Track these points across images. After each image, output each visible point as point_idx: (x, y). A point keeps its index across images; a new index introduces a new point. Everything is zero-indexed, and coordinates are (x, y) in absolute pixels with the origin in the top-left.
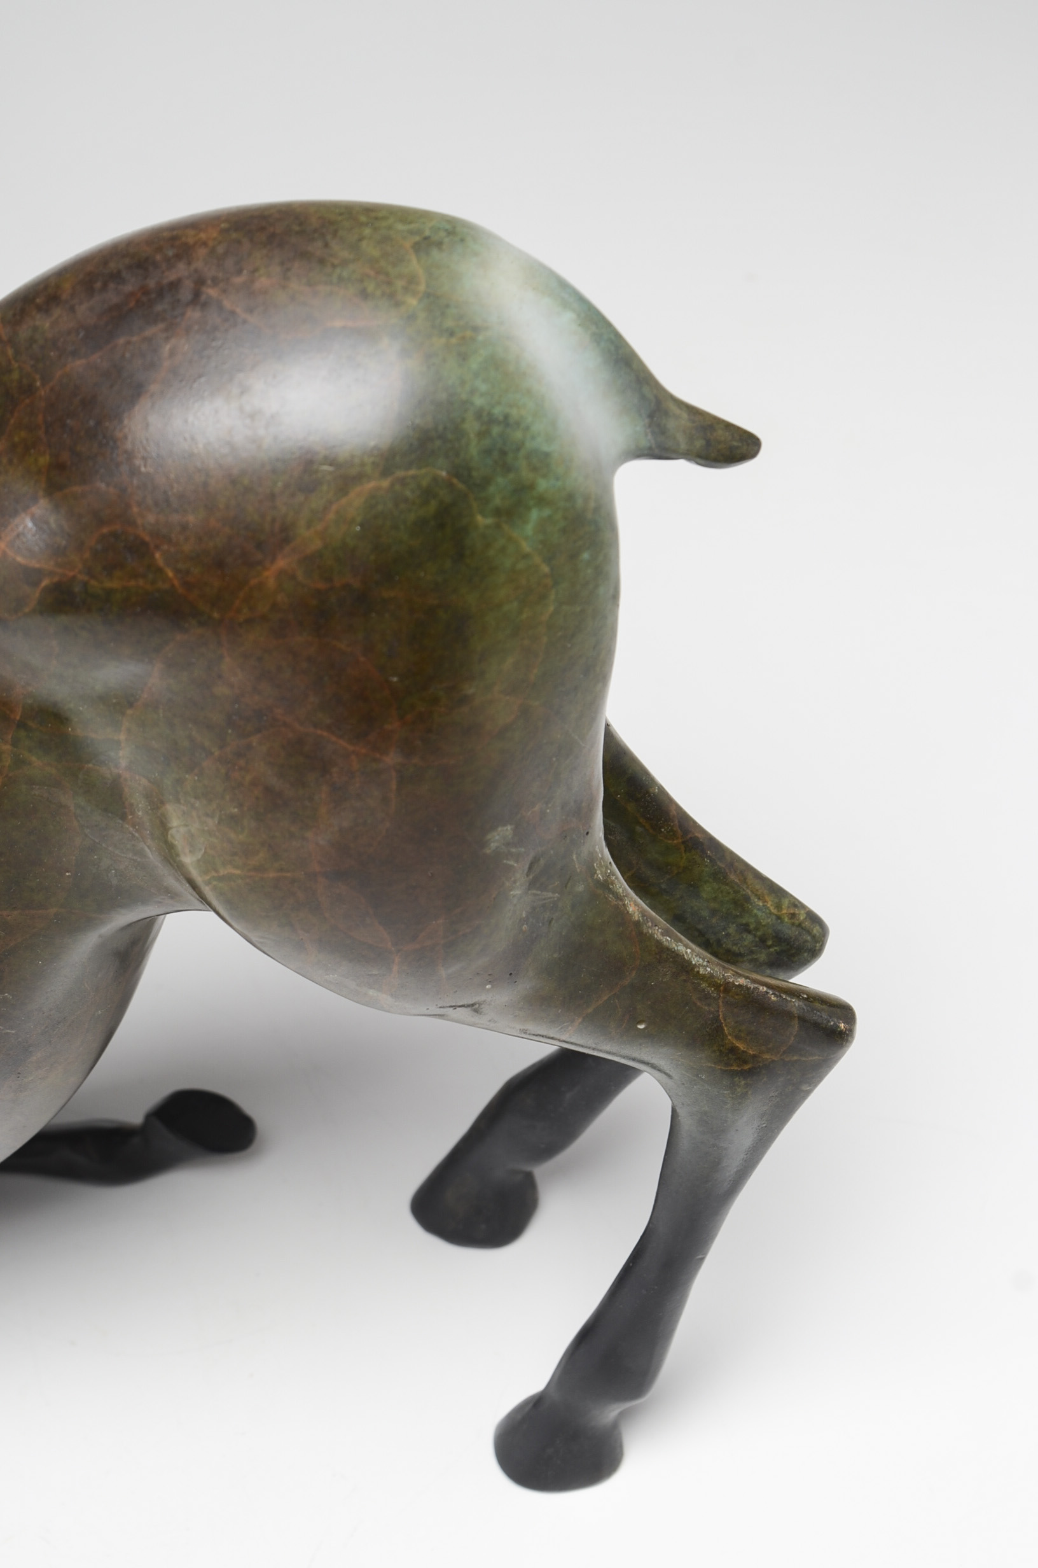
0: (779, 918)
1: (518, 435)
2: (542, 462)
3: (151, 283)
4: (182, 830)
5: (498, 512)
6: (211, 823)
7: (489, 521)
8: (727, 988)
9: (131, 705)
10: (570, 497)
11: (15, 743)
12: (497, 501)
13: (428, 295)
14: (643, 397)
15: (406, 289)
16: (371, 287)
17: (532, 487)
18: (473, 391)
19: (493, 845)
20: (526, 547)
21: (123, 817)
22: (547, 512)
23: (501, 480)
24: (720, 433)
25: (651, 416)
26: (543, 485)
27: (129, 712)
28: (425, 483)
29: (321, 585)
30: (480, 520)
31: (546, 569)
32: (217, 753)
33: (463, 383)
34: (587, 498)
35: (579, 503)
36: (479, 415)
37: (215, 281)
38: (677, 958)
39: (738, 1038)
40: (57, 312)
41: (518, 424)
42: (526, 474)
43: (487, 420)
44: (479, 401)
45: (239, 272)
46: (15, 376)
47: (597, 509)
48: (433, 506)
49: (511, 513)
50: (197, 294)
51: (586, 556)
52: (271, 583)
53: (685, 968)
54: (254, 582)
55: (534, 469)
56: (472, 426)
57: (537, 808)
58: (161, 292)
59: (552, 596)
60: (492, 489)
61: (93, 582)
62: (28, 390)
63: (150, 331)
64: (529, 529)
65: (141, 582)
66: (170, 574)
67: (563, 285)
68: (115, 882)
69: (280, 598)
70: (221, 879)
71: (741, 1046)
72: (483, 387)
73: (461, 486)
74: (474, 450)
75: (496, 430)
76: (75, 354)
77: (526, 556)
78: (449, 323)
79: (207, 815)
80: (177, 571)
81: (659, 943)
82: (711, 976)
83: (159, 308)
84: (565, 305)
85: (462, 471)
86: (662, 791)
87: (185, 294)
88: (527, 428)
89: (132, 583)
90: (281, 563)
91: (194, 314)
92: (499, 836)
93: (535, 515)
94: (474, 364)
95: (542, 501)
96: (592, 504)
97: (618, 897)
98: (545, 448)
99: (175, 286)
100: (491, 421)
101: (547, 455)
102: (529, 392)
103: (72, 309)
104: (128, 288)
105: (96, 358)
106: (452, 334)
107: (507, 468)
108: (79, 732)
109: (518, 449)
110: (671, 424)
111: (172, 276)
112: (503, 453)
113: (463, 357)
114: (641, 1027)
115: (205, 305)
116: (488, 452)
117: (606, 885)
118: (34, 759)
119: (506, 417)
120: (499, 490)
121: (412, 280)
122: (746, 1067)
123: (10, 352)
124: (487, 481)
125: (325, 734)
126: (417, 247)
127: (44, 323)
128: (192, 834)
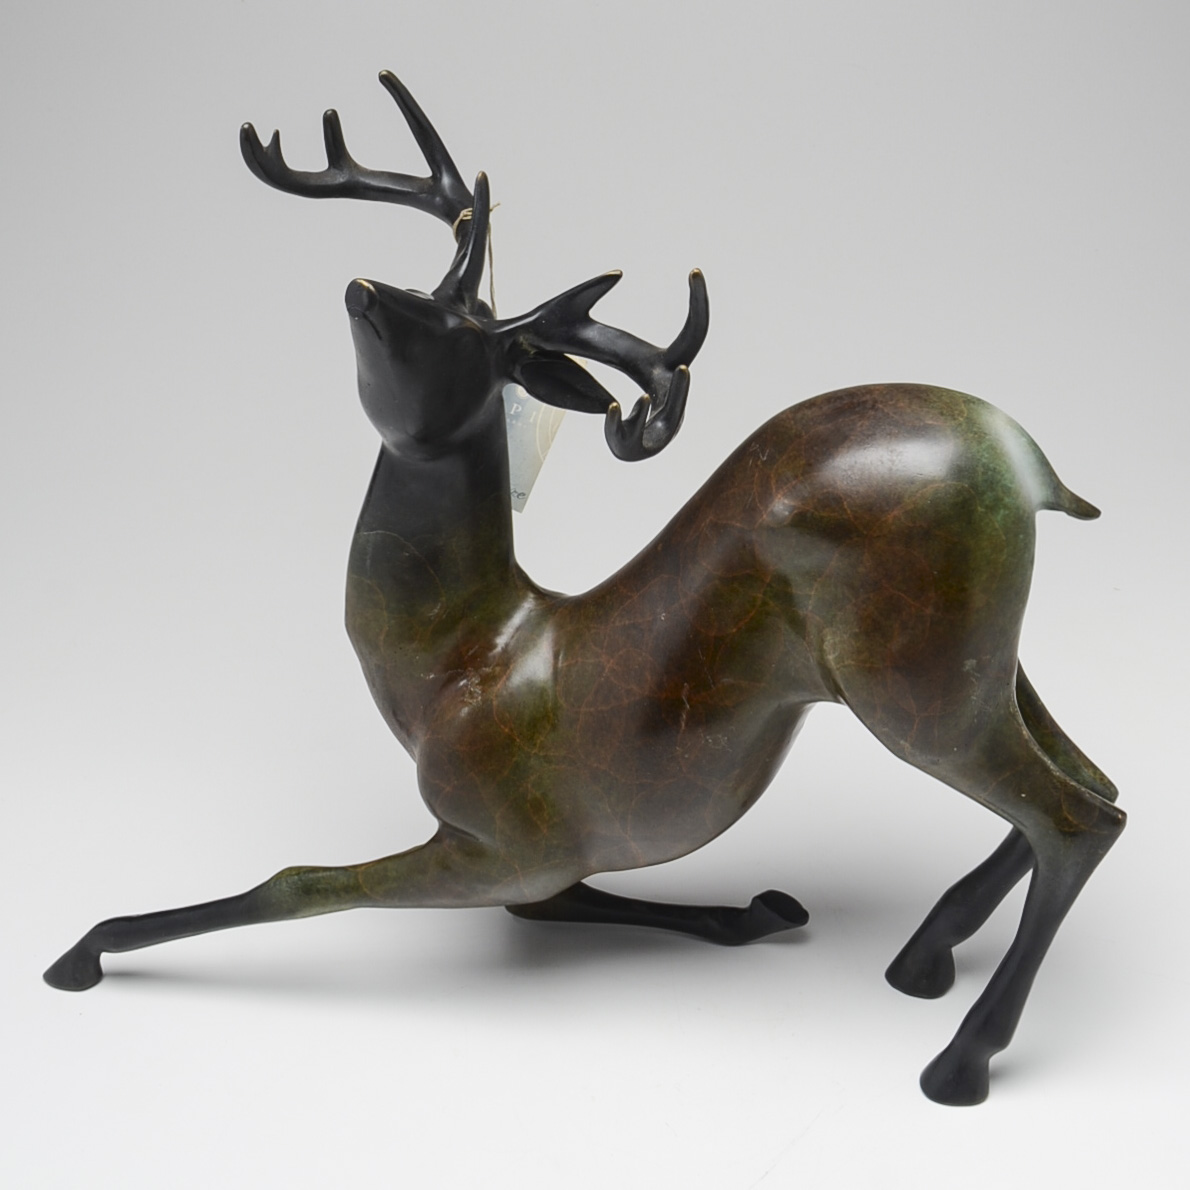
0: (1094, 779)
1: (999, 477)
2: (1008, 491)
3: (855, 401)
4: (831, 641)
5: (987, 507)
6: (845, 637)
7: (983, 510)
8: (1065, 785)
9: (820, 576)
10: (1018, 508)
11: (765, 594)
12: (987, 502)
13: (967, 418)
14: (1052, 480)
15: (959, 415)
16: (945, 412)
17: (1002, 500)
18: (982, 456)
19: (967, 668)
20: (997, 525)
21: (804, 639)
22: (1007, 512)
23: (989, 494)
24: (1083, 504)
25: (1054, 488)
26: (1007, 500)
27: (819, 579)
28: (959, 488)
29: (911, 525)
30: (979, 509)
31: (1004, 538)
32: (854, 601)
33: (978, 452)
34: (1024, 511)
35: (1021, 512)
36: (984, 465)
37: (882, 402)
38: (1043, 764)
39: (1069, 813)
40: (814, 409)
41: (999, 472)
42: (1001, 494)
43: (987, 468)
44: (984, 460)
45: (892, 400)
46: (794, 431)
47: (1028, 518)
48: (961, 498)
49: (993, 508)
50: (873, 406)
51: (1021, 536)
52: (890, 521)
53: (1046, 770)
54: (883, 519)
55: (1004, 492)
56: (980, 469)
57: (988, 657)
58: (859, 404)
59: (1006, 551)
60: (985, 497)
61: (816, 513)
62: (799, 436)
63: (853, 417)
64: (999, 518)
65: (836, 514)
66: (849, 512)
67: (1021, 428)
68: (793, 674)
69: (893, 527)
70: (845, 667)
71: (1070, 818)
72: (986, 456)
73: (973, 492)
74: (980, 479)
75: (990, 473)
76: (820, 423)
77: (996, 529)
78: (975, 429)
79: (844, 633)
80: (851, 511)
81: (1036, 754)
82: (1059, 777)
83: (857, 409)
84: (1023, 435)
85: (974, 486)
86: (1043, 705)
87: (869, 405)
88: (1003, 475)
89: (832, 515)
90: (896, 513)
91: (872, 413)
92: (970, 664)
93: (1002, 512)
94: (984, 446)
95: (1006, 507)
96: (1026, 515)
97: (1019, 724)
98: (1010, 485)
99: (865, 402)
100: (989, 469)
101: (1010, 488)
102: (1005, 462)
103: (821, 408)
104: (845, 402)
105: (829, 426)
106: (976, 433)
107: (993, 490)
108: (794, 591)
109: (998, 483)
110: (1063, 495)
111: (864, 399)
112: (992, 483)
113: (980, 443)
114: (1023, 795)
115: (877, 410)
116: (986, 481)
117: (1014, 716)
118: (771, 602)
119: (995, 469)
120: (988, 497)
121: (962, 412)
122: (1072, 830)
123: (792, 422)
124: (983, 493)
125: (903, 595)
126: (964, 402)
127: (808, 413)
128: (835, 643)
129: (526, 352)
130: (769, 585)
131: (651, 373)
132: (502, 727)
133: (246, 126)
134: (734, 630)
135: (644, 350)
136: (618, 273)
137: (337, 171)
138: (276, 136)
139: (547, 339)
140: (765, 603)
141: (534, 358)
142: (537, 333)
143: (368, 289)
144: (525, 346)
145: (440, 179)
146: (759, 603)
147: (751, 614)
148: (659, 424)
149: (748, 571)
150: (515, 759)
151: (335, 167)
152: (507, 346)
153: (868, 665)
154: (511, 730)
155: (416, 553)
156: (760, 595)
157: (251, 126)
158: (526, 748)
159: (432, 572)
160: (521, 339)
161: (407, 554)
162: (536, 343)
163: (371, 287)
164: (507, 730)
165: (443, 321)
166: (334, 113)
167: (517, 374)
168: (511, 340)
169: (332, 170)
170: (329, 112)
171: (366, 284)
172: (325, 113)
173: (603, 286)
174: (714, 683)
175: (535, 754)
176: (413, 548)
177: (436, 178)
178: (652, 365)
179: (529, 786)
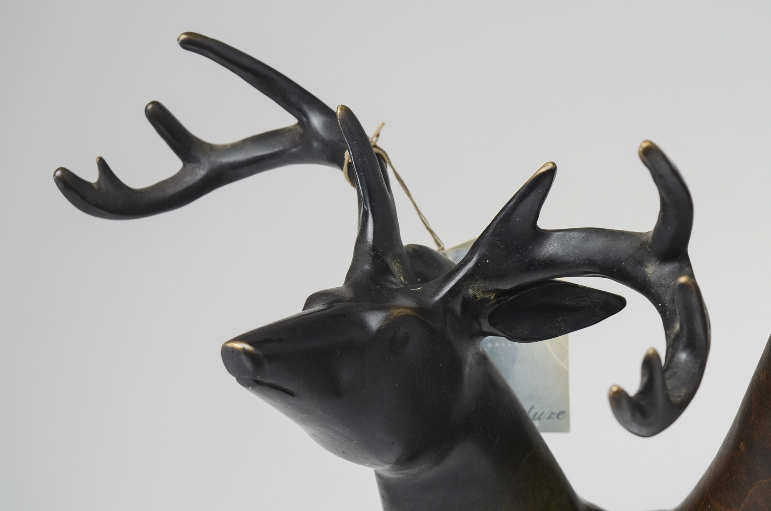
129: (484, 301)
131: (644, 275)
133: (59, 173)
135: (623, 246)
136: (550, 166)
137: (194, 165)
138: (102, 165)
139: (501, 277)
141: (497, 302)
142: (486, 277)
143: (244, 351)
144: (480, 295)
145: (309, 122)
148: (683, 356)
151: (189, 162)
152: (458, 308)
157: (64, 170)
160: (471, 292)
162: (490, 288)
163: (248, 347)
165: (363, 326)
166: (156, 104)
167: (486, 327)
168: (460, 300)
169: (189, 167)
170: (150, 107)
171: (239, 346)
172: (146, 110)
173: (539, 191)
177: (304, 123)
178: (641, 263)
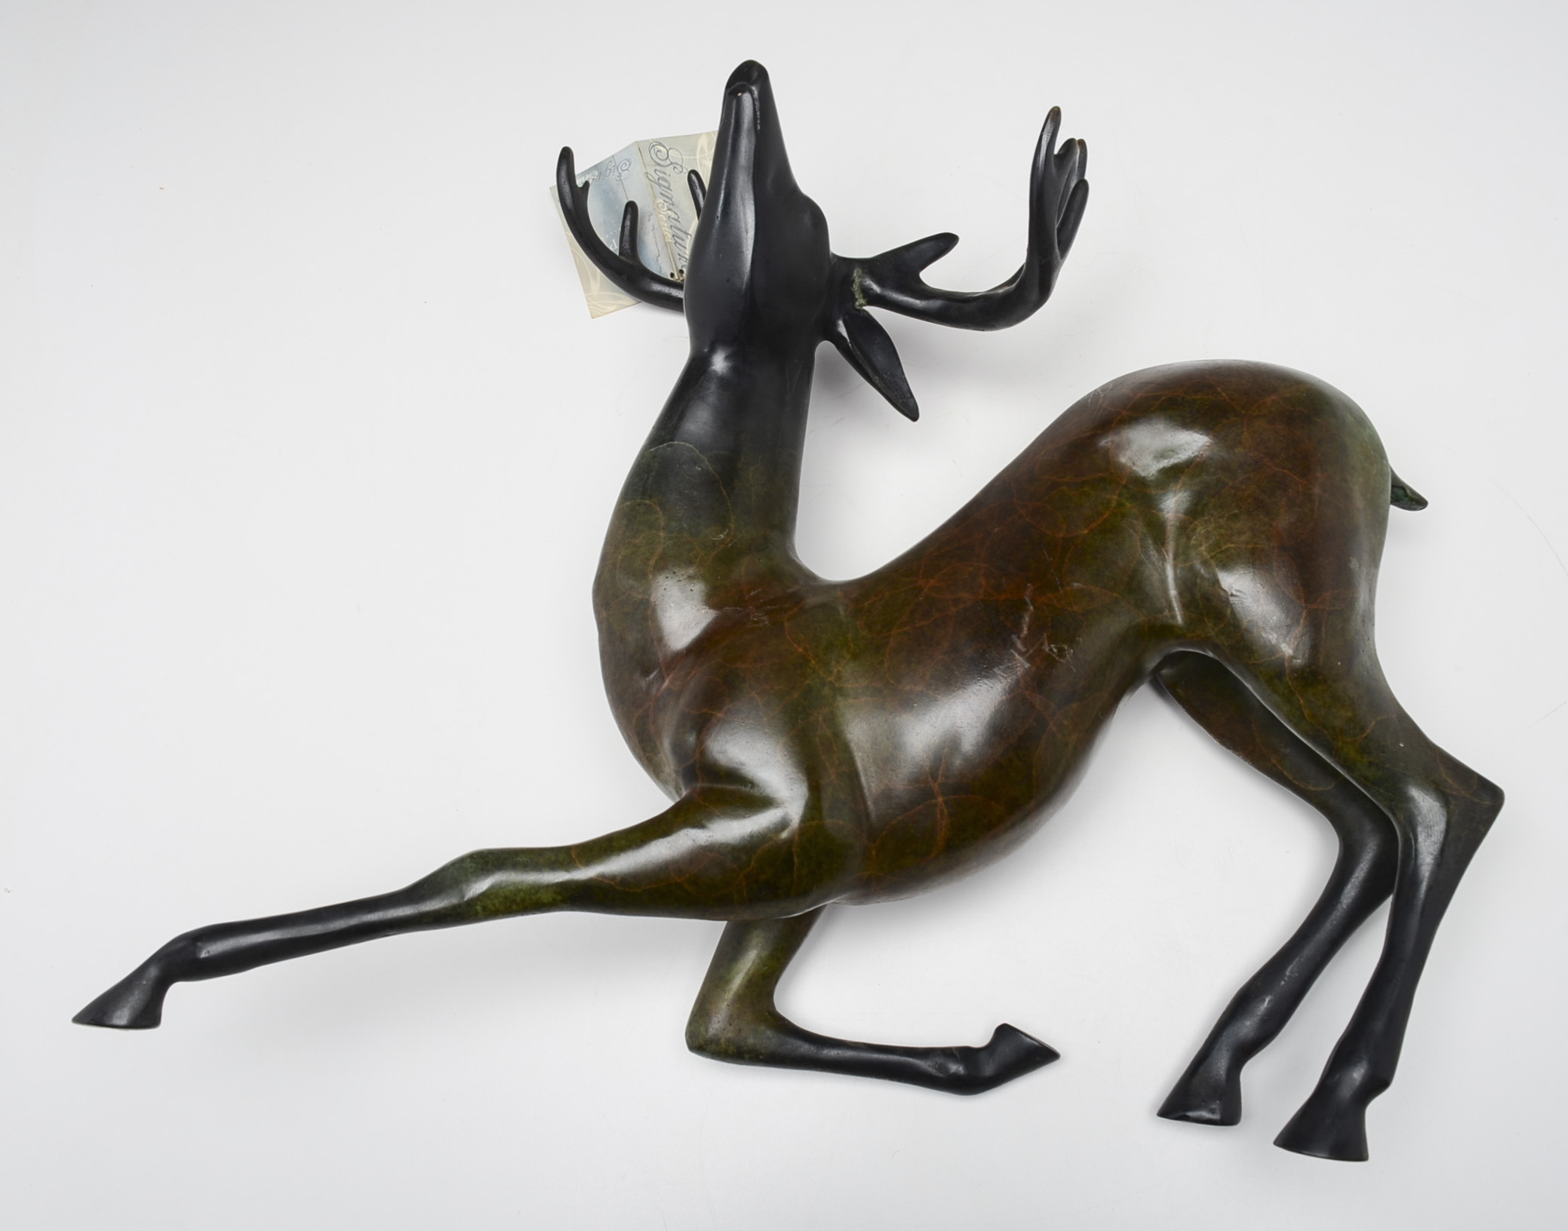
4: (1203, 531)
6: (1221, 522)
9: (1187, 469)
19: (1352, 565)
29: (1290, 409)
32: (1231, 484)
39: (1447, 775)
52: (1269, 403)
54: (1261, 402)
61: (1187, 397)
66: (1224, 395)
69: (1273, 410)
70: (1221, 551)
71: (1450, 780)
79: (1220, 518)
80: (1226, 394)
90: (1273, 397)
92: (1355, 563)
114: (1401, 745)
125: (1288, 472)
128: (1208, 532)
129: (853, 298)
130: (1125, 487)
132: (795, 646)
134: (1086, 532)
140: (1120, 505)
142: (871, 272)
144: (855, 286)
146: (1114, 504)
147: (1105, 516)
149: (1100, 475)
150: (807, 682)
152: (841, 275)
153: (1249, 546)
154: (806, 650)
155: (710, 468)
156: (1115, 497)
158: (821, 672)
159: (725, 493)
160: (855, 273)
161: (700, 469)
164: (800, 650)
174: (1062, 585)
175: (831, 682)
176: (707, 463)
179: (820, 719)
